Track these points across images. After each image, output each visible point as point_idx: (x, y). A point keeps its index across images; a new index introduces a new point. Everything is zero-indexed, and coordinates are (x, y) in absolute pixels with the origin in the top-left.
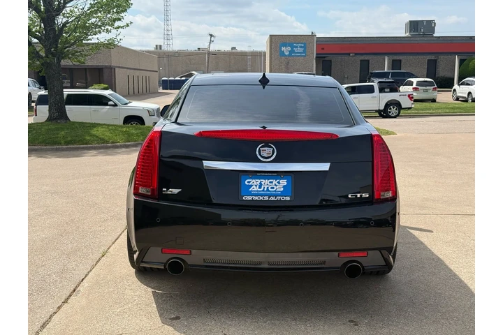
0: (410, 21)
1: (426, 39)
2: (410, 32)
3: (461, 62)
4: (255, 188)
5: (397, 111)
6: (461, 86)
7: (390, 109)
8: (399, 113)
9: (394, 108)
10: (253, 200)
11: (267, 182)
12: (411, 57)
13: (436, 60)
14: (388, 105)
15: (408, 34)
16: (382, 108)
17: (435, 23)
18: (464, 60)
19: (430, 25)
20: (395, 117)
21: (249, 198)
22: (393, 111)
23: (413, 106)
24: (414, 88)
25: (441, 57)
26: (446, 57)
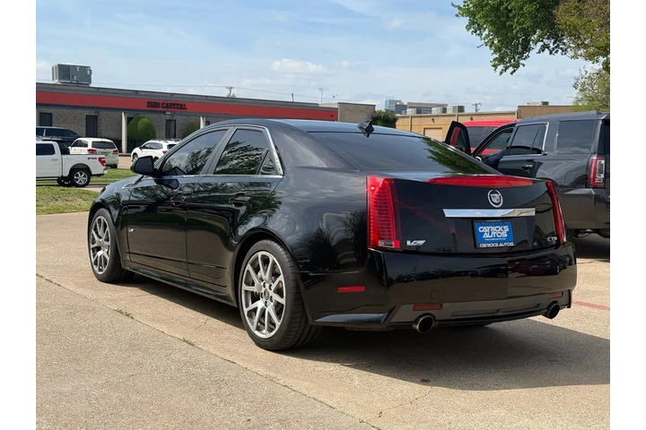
0: (59, 65)
1: (82, 89)
2: (60, 79)
3: (129, 120)
4: (486, 236)
5: (86, 179)
6: (144, 150)
7: (77, 175)
8: (89, 181)
9: (81, 174)
10: (487, 248)
11: (494, 228)
12: (65, 111)
13: (96, 117)
14: (74, 170)
15: (56, 81)
16: (66, 174)
17: (91, 71)
18: (131, 119)
19: (85, 73)
20: (84, 186)
21: (484, 246)
22: (81, 178)
23: (106, 172)
24: (89, 150)
25: (103, 113)
26: (108, 113)
